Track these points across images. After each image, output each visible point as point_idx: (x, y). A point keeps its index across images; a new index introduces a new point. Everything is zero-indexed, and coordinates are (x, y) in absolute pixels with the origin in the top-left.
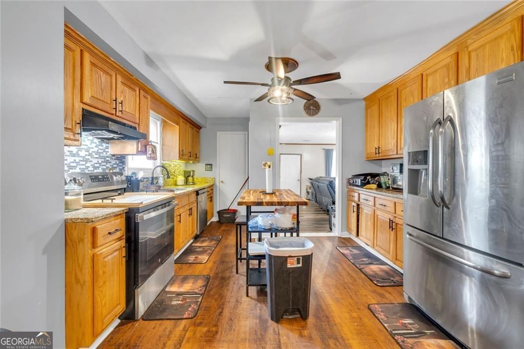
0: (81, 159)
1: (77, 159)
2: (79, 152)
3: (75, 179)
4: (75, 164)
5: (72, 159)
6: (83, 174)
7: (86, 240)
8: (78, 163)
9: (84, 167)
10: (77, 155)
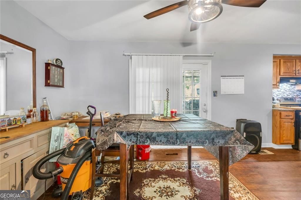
0: (282, 92)
1: (280, 93)
2: (281, 90)
3: (278, 99)
4: (279, 94)
5: (278, 93)
6: (282, 98)
7: (278, 115)
8: (280, 94)
9: (283, 95)
10: (280, 91)
